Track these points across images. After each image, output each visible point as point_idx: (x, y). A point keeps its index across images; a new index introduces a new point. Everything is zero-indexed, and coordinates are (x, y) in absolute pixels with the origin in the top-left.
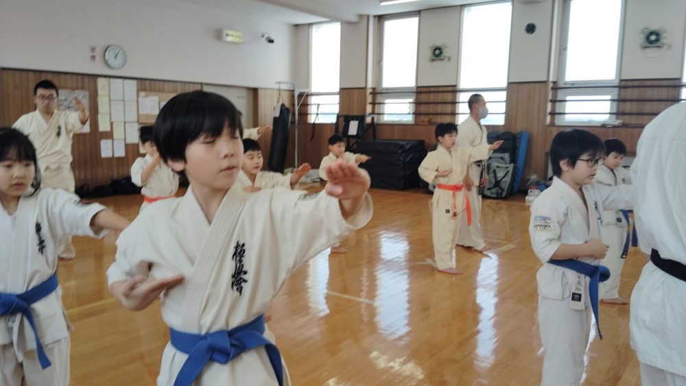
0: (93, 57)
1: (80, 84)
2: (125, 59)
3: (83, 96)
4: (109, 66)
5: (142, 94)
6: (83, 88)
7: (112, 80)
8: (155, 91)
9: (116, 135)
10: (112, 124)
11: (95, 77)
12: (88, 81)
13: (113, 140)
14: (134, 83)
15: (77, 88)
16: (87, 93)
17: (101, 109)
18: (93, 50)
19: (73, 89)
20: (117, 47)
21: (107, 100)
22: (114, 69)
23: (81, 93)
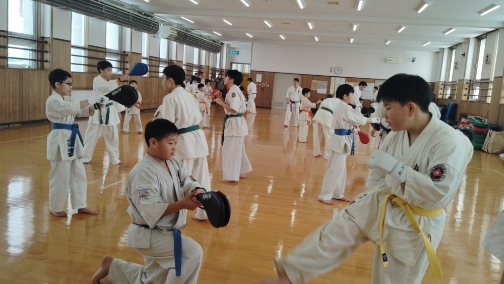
0: (331, 71)
1: (325, 79)
2: (342, 71)
3: (325, 83)
4: (336, 74)
7: (337, 78)
8: (353, 82)
11: (330, 77)
12: (328, 78)
14: (345, 79)
16: (327, 82)
17: (331, 87)
18: (331, 68)
19: (323, 80)
20: (339, 67)
21: (334, 84)
22: (338, 74)
23: (325, 82)
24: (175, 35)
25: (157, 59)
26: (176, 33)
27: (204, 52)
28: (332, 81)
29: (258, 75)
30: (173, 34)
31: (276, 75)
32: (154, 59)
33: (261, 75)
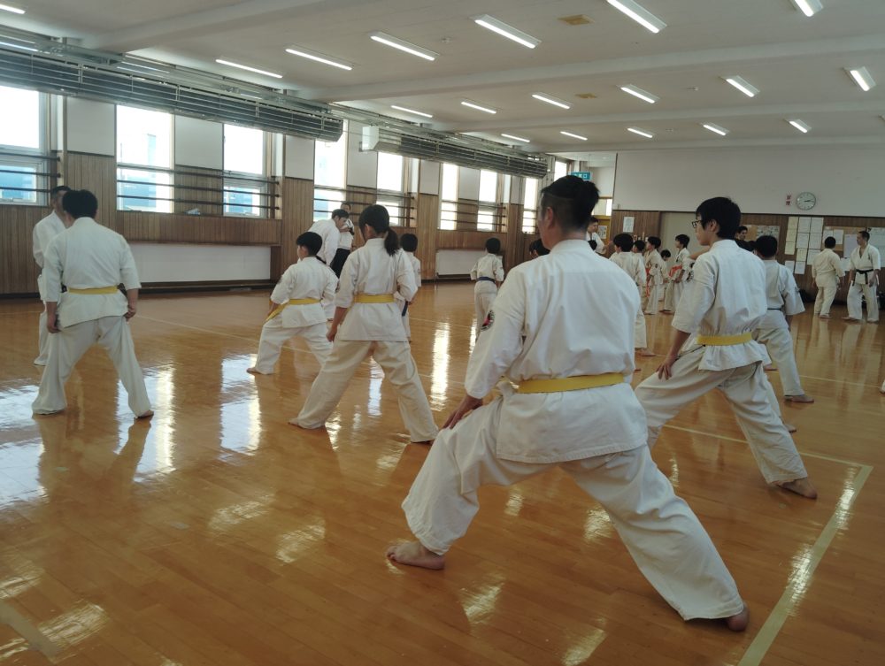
0: (788, 203)
1: (775, 222)
2: (815, 203)
3: (774, 230)
4: (799, 208)
5: (828, 228)
6: (776, 224)
7: (801, 218)
8: (842, 226)
9: (798, 258)
10: (796, 250)
11: (787, 216)
12: (781, 220)
13: (795, 261)
14: (822, 219)
15: (772, 225)
16: (779, 228)
17: (788, 239)
19: (768, 225)
21: (795, 233)
22: (805, 209)
23: (774, 227)
24: (395, 143)
25: (371, 191)
26: (399, 139)
27: (507, 178)
28: (790, 226)
29: (626, 218)
30: (391, 142)
31: (663, 215)
32: (362, 190)
33: (632, 219)
